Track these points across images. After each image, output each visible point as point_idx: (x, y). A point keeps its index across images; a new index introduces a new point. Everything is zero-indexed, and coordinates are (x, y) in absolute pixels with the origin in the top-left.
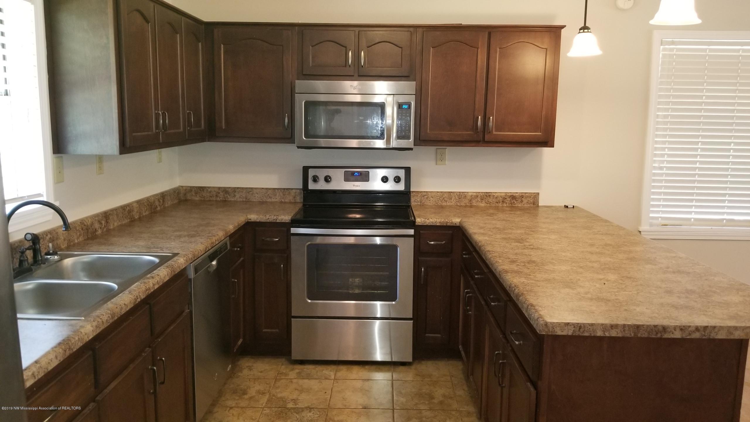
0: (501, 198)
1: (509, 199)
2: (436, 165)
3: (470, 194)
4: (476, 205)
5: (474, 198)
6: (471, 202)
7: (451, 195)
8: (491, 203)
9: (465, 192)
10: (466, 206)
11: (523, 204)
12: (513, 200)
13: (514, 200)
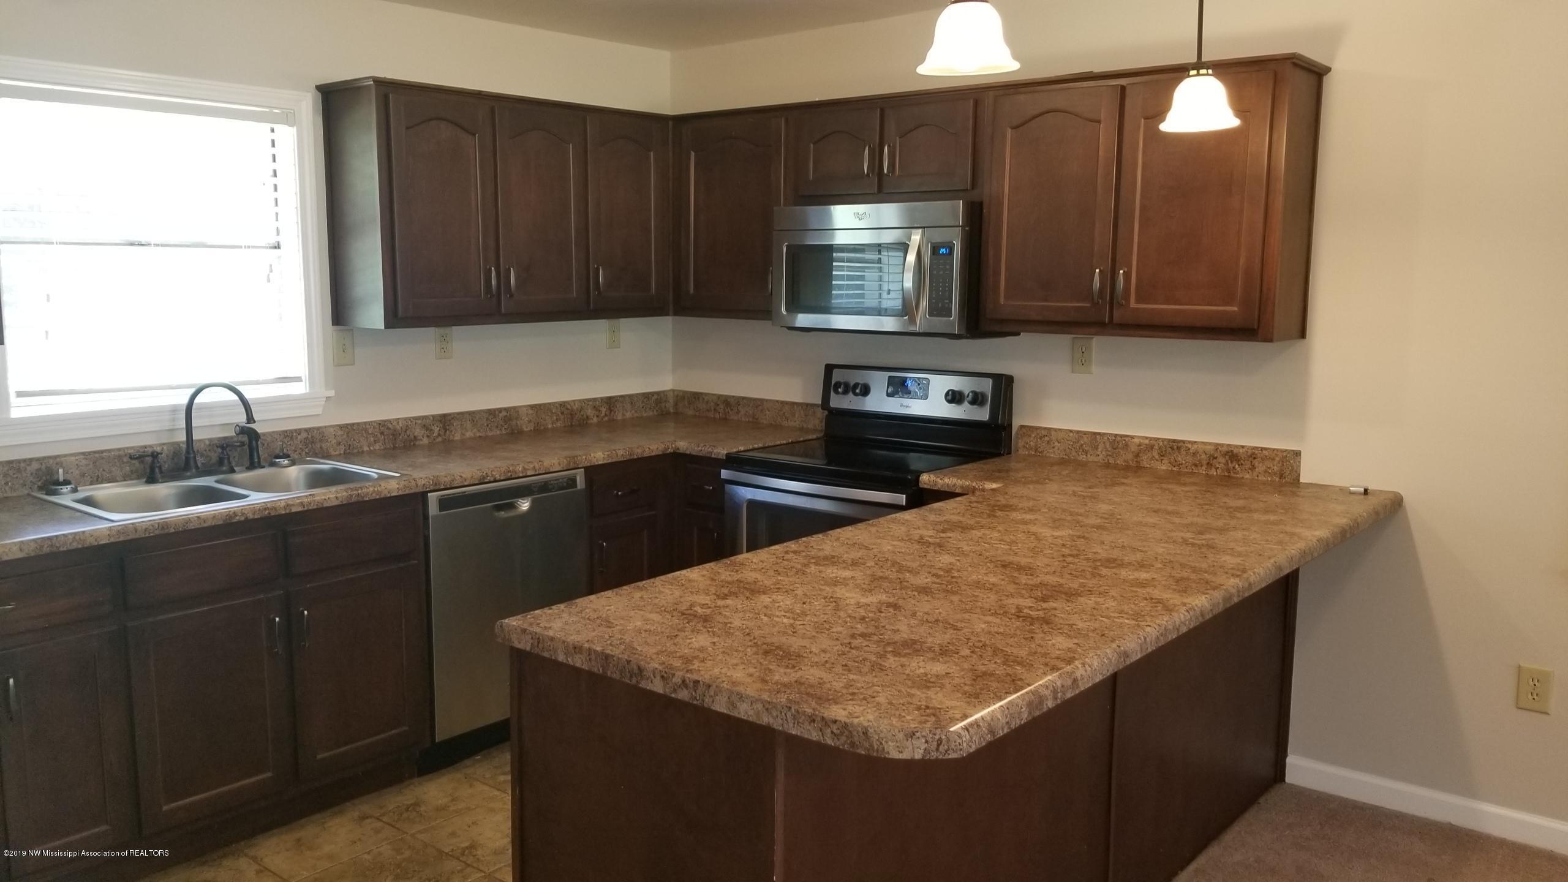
0: (1204, 456)
1: (1223, 460)
2: (1073, 372)
3: (1136, 440)
4: (1148, 466)
5: (1145, 451)
6: (1139, 459)
7: (1096, 438)
8: (1182, 464)
9: (1128, 436)
10: (1127, 468)
11: (1255, 474)
12: (1232, 462)
13: (1234, 463)
